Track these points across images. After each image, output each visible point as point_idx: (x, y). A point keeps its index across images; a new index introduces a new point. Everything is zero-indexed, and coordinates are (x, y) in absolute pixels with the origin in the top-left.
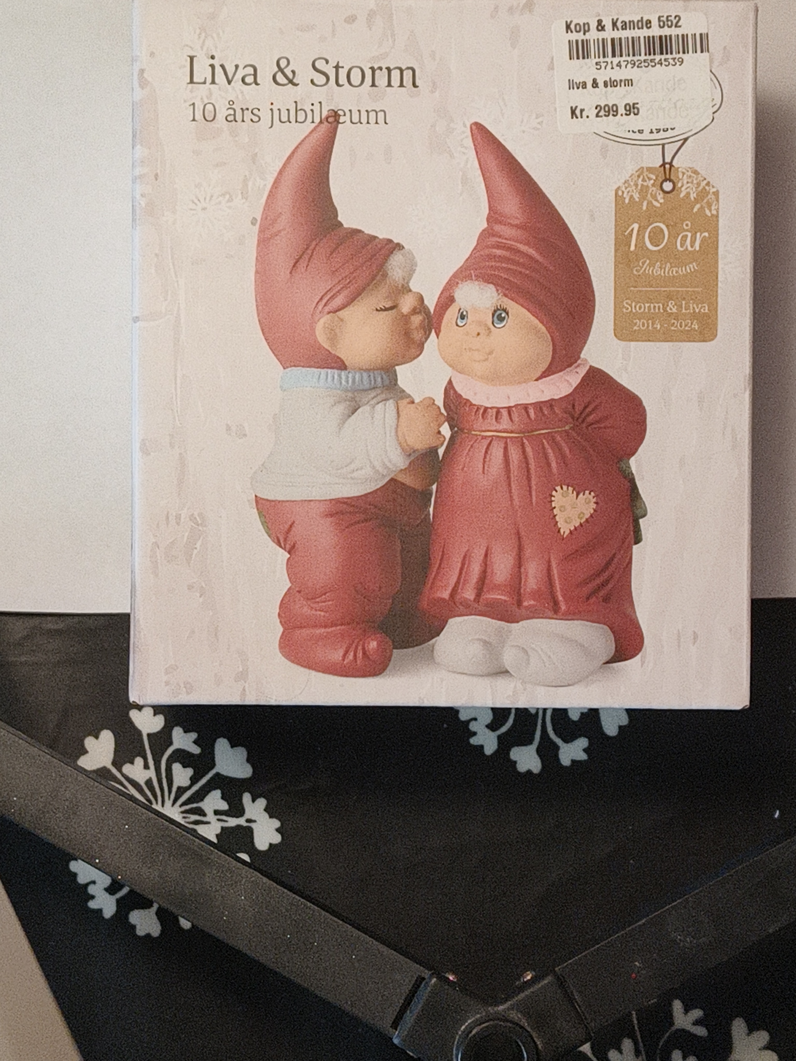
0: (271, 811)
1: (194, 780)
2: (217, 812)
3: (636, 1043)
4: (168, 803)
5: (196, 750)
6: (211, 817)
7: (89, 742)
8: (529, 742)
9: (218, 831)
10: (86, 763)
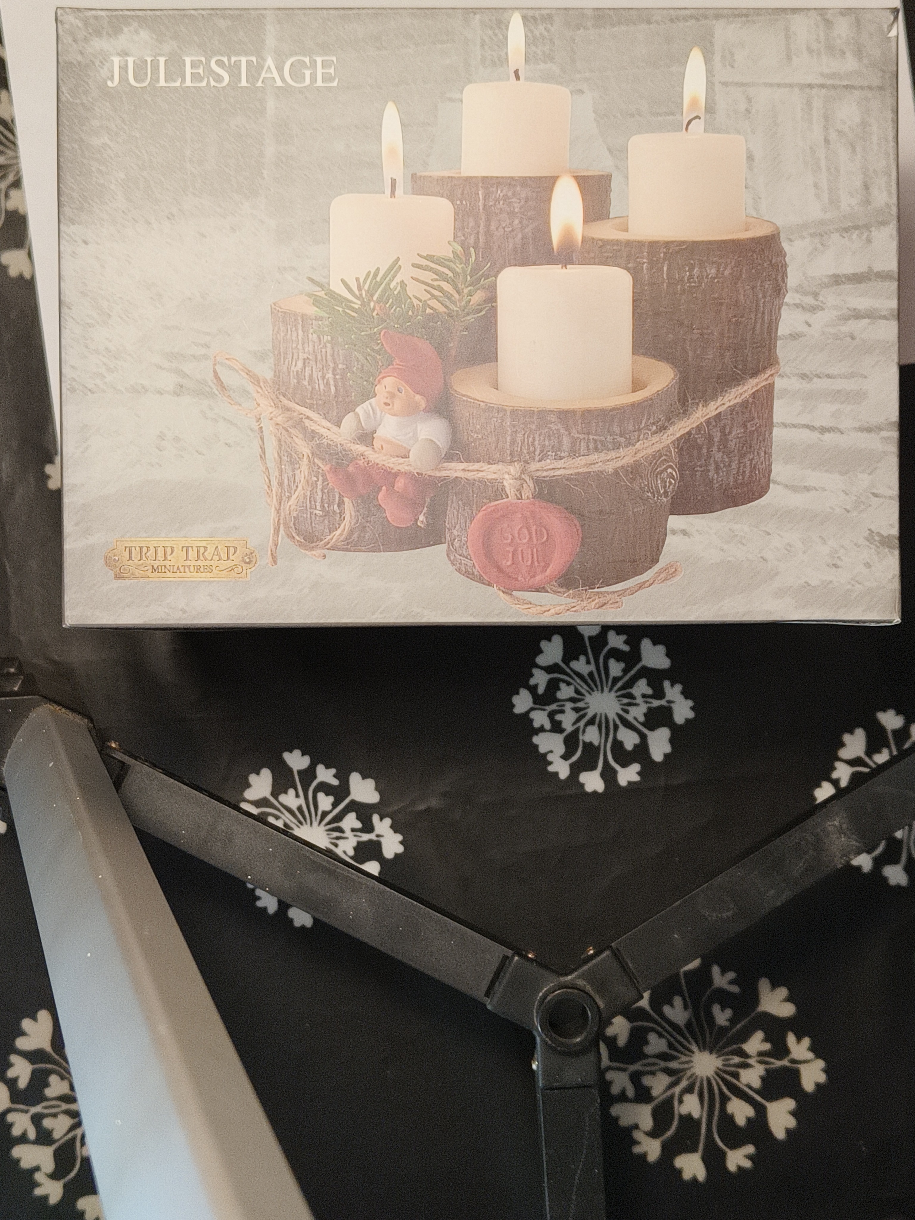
0: (395, 828)
1: (335, 805)
2: (353, 830)
3: (684, 999)
4: (313, 826)
5: (335, 782)
6: (348, 833)
7: (252, 778)
8: (593, 768)
9: (355, 844)
10: (251, 794)
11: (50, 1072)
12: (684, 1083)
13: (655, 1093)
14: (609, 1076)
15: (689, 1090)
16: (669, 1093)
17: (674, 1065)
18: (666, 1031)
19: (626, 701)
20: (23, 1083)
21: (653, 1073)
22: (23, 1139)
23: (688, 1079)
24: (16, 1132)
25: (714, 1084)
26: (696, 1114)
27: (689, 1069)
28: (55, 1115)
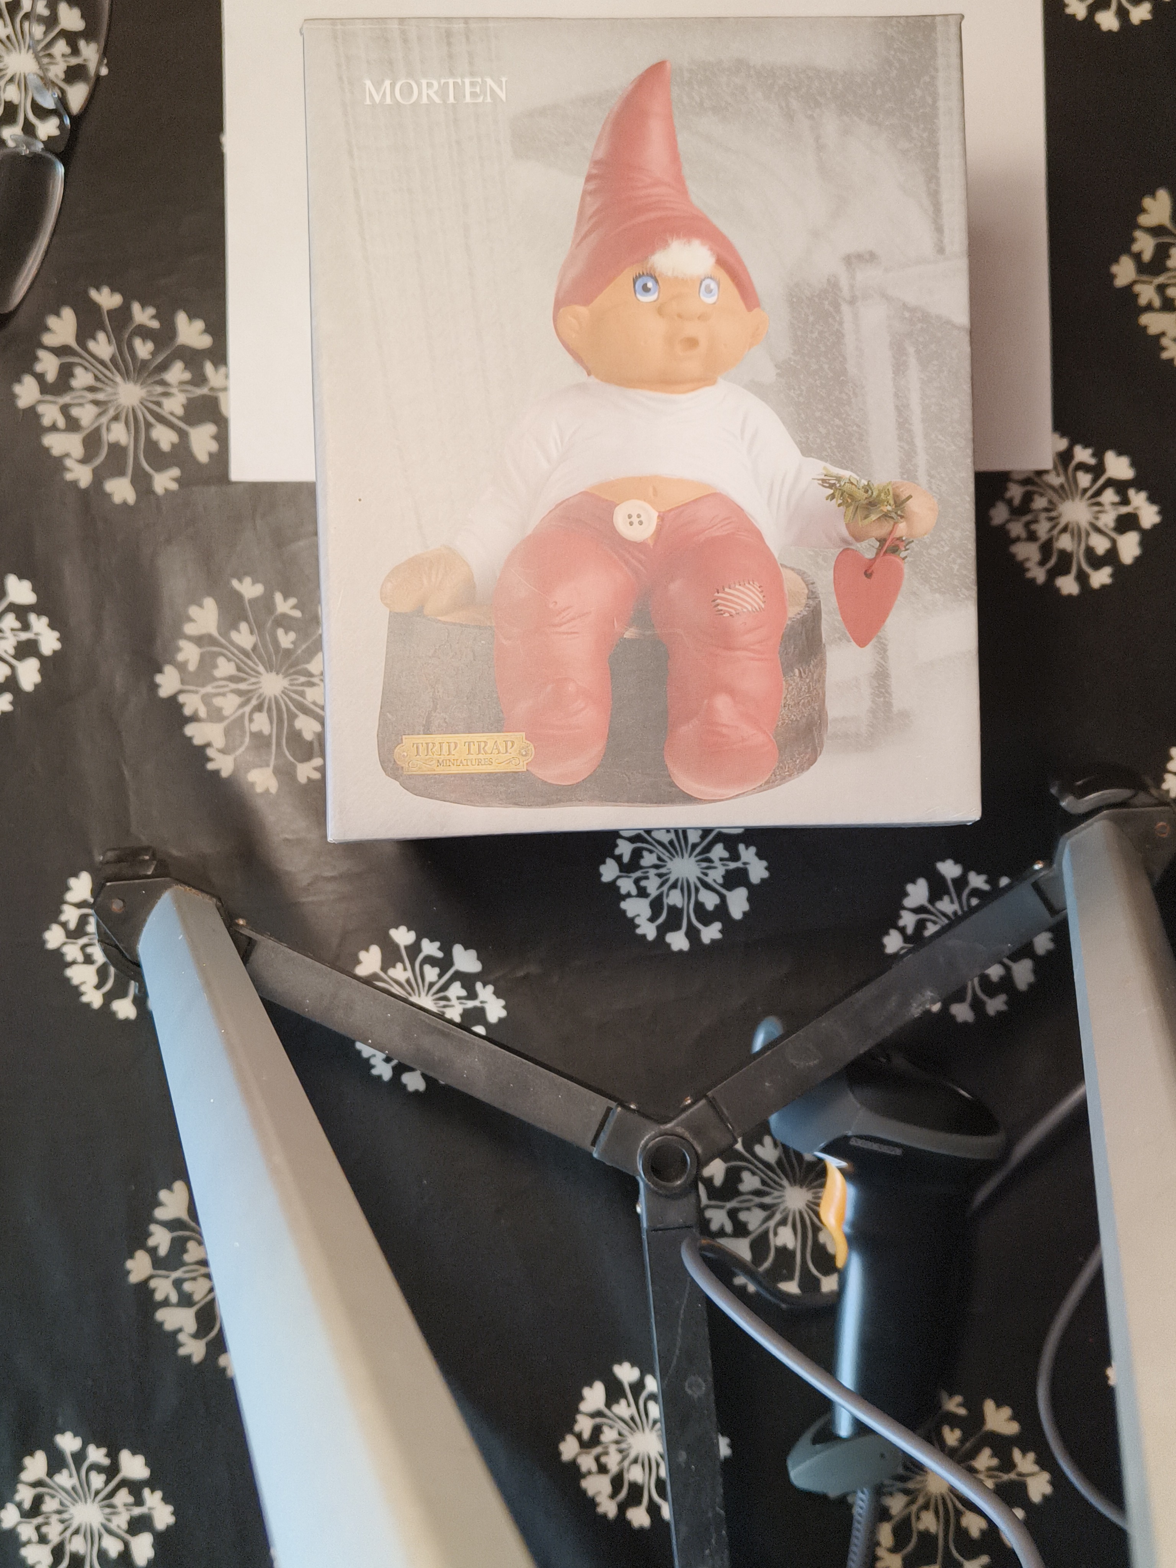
0: (497, 994)
1: (440, 976)
2: (459, 998)
3: (774, 1139)
4: (423, 994)
5: (440, 955)
6: (454, 1001)
7: (362, 955)
8: (678, 928)
9: (461, 1011)
10: (362, 971)
11: (187, 1239)
12: (778, 1217)
13: (751, 1227)
14: (709, 1214)
15: (783, 1222)
16: (764, 1226)
17: (767, 1200)
18: (758, 1168)
19: (705, 864)
20: (163, 1251)
21: (748, 1209)
22: (166, 1303)
23: (781, 1213)
24: (159, 1296)
25: (806, 1216)
26: (790, 1245)
27: (782, 1202)
28: (194, 1279)
